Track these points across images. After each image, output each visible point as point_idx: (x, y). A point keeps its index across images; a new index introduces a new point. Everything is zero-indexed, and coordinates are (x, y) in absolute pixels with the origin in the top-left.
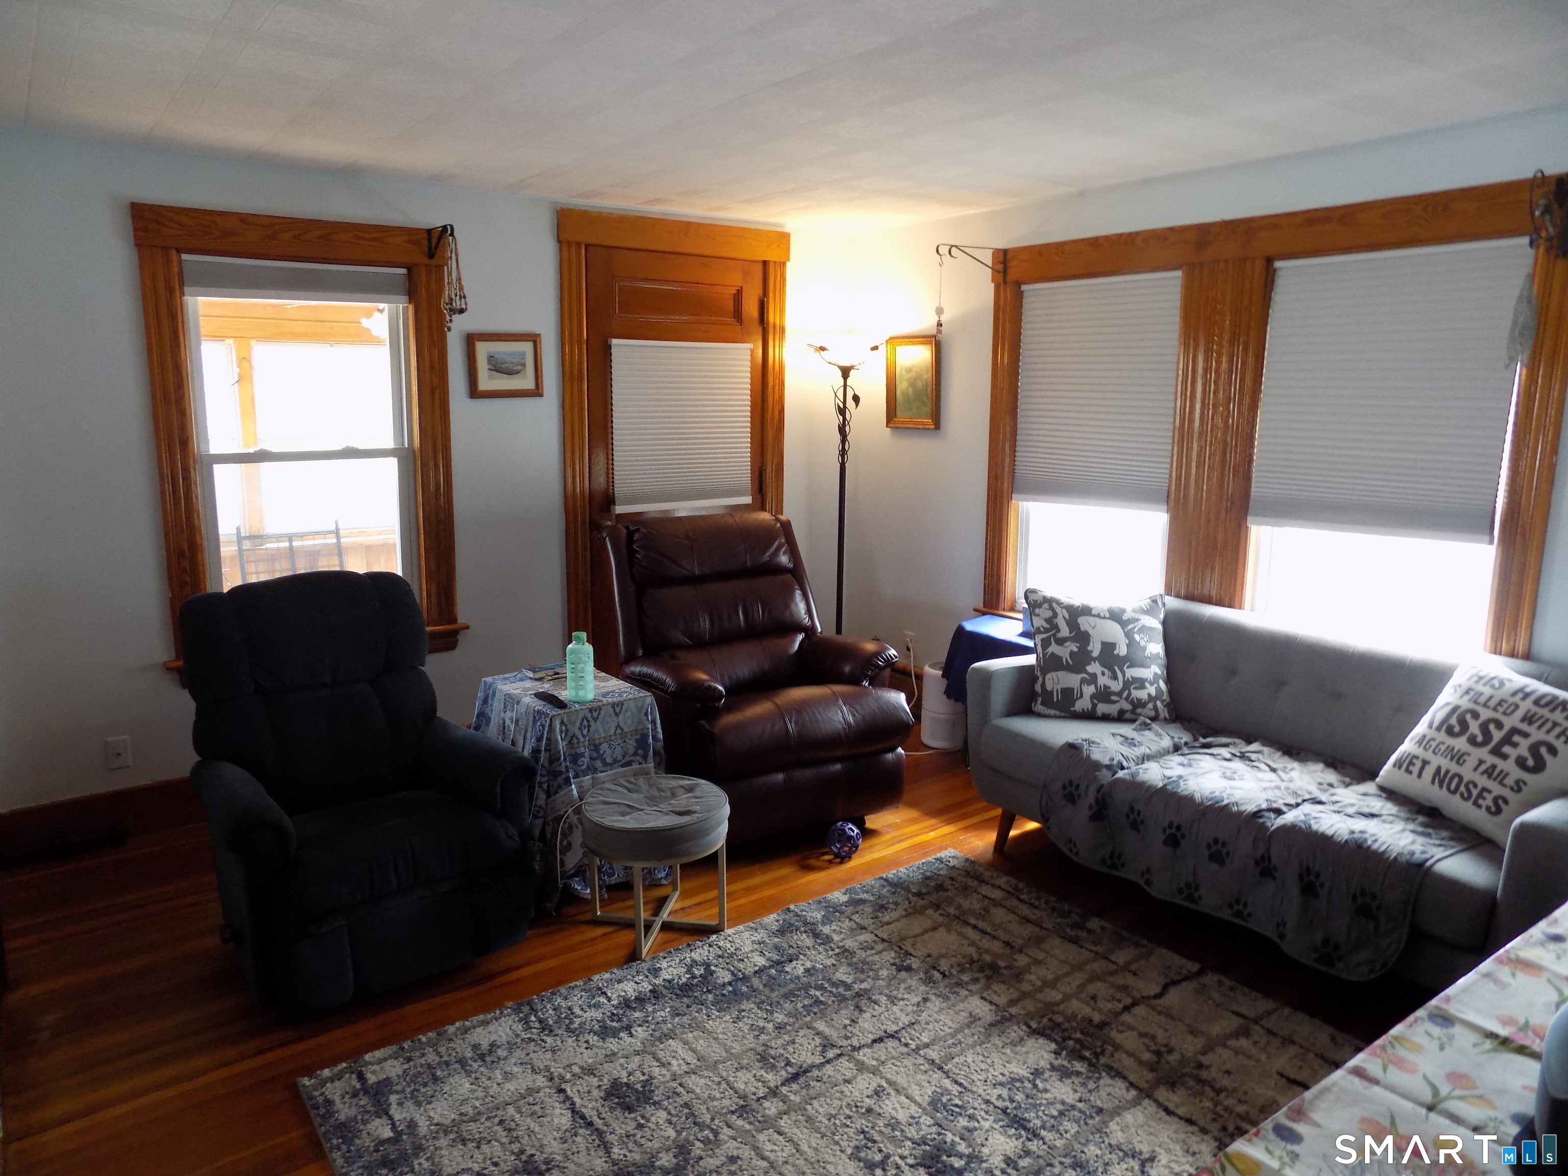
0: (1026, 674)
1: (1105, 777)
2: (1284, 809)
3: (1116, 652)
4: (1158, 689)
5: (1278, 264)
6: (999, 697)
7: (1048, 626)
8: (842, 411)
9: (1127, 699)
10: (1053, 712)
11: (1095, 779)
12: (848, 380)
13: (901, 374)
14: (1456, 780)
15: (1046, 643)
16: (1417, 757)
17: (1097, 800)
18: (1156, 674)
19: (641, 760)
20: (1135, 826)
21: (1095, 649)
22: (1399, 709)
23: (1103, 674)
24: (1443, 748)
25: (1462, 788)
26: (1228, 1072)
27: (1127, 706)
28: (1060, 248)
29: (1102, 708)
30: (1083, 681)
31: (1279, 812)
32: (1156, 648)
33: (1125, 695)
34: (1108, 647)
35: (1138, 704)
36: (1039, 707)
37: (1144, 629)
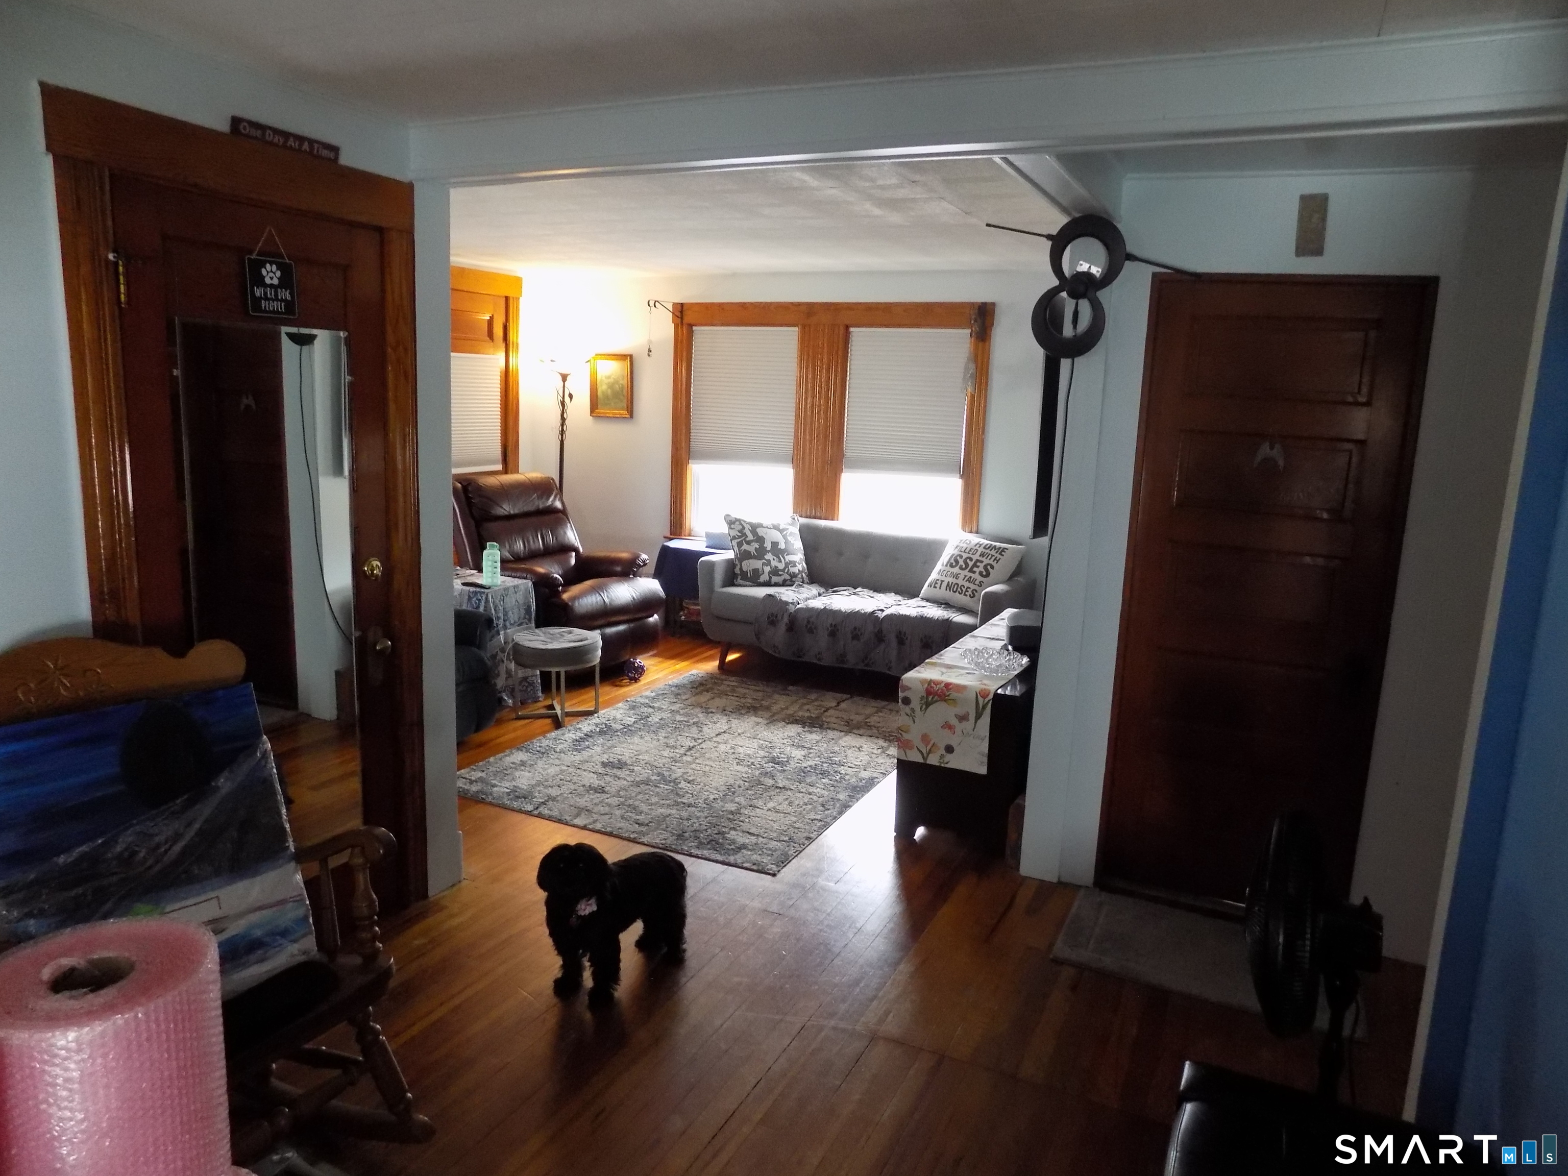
0: (731, 564)
1: (792, 608)
2: (884, 609)
3: (779, 547)
4: (803, 566)
5: (852, 329)
6: (719, 576)
7: (740, 534)
8: (563, 404)
9: (787, 573)
10: (748, 583)
11: (787, 610)
12: (566, 383)
13: (601, 380)
14: (956, 586)
15: (740, 545)
16: (938, 580)
17: (789, 621)
18: (801, 559)
19: (527, 621)
20: (811, 631)
21: (768, 546)
22: (925, 563)
23: (774, 559)
24: (949, 573)
25: (959, 589)
26: (879, 722)
27: (788, 577)
28: (721, 307)
29: (775, 579)
30: (763, 564)
31: (882, 610)
32: (798, 544)
33: (786, 571)
34: (775, 544)
35: (794, 576)
36: (739, 581)
37: (791, 534)
